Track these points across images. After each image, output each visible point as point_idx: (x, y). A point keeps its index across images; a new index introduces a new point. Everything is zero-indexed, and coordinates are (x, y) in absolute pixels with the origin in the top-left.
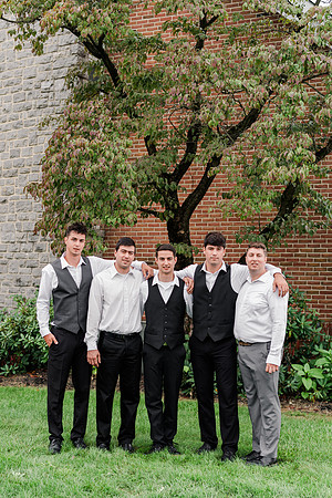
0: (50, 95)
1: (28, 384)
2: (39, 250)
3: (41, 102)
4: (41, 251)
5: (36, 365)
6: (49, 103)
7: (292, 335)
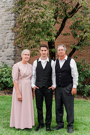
0: (6, 3)
1: (6, 94)
2: (3, 51)
3: (3, 5)
4: (4, 51)
5: (6, 87)
6: (6, 6)
7: (87, 77)
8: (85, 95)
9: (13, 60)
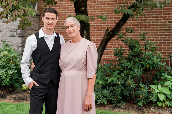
2: (4, 22)
7: (149, 67)
8: (140, 104)
9: (19, 37)
